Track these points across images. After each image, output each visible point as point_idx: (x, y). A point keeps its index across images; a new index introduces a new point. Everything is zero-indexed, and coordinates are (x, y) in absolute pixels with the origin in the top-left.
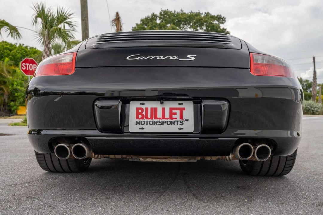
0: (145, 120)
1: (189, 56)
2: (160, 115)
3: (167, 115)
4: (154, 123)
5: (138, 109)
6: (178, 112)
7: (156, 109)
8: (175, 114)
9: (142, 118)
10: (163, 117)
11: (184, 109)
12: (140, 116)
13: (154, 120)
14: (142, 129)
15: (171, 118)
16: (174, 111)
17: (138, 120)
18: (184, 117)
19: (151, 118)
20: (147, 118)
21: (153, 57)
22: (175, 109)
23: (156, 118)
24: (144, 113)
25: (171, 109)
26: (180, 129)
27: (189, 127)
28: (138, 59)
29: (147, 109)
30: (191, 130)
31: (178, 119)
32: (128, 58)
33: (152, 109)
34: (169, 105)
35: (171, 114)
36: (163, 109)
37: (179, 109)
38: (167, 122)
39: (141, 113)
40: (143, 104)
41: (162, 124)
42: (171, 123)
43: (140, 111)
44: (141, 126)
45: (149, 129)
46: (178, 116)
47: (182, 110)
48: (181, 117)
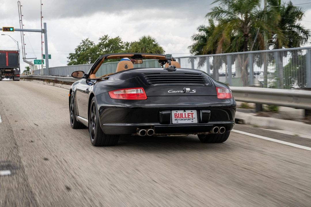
0: (178, 118)
1: (193, 91)
2: (184, 116)
3: (187, 116)
4: (182, 120)
5: (175, 114)
6: (191, 115)
7: (182, 114)
8: (190, 116)
9: (177, 118)
10: (185, 117)
11: (193, 113)
12: (176, 117)
13: (182, 118)
14: (178, 122)
15: (188, 117)
16: (189, 115)
17: (176, 119)
18: (193, 117)
19: (181, 118)
20: (179, 118)
21: (179, 91)
22: (190, 113)
23: (182, 117)
24: (178, 116)
25: (188, 114)
26: (192, 122)
27: (195, 121)
28: (173, 92)
29: (179, 114)
30: (197, 122)
31: (191, 118)
32: (168, 92)
33: (181, 114)
34: (188, 112)
35: (188, 116)
36: (185, 114)
37: (191, 113)
38: (187, 119)
39: (176, 116)
40: (177, 112)
41: (185, 120)
42: (189, 119)
43: (176, 115)
44: (177, 121)
45: (180, 122)
46: (191, 117)
47: (192, 114)
48: (192, 117)
